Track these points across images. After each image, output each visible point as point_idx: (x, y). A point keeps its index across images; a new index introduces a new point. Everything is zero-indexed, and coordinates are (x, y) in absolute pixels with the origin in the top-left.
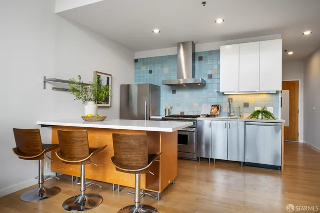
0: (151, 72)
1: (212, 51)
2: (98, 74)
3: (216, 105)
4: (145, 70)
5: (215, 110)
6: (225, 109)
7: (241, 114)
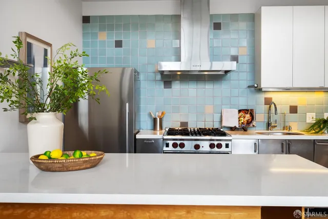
0: (119, 44)
1: (237, 15)
2: (29, 40)
3: (247, 110)
4: (106, 38)
5: (246, 119)
6: (260, 117)
7: (287, 124)
